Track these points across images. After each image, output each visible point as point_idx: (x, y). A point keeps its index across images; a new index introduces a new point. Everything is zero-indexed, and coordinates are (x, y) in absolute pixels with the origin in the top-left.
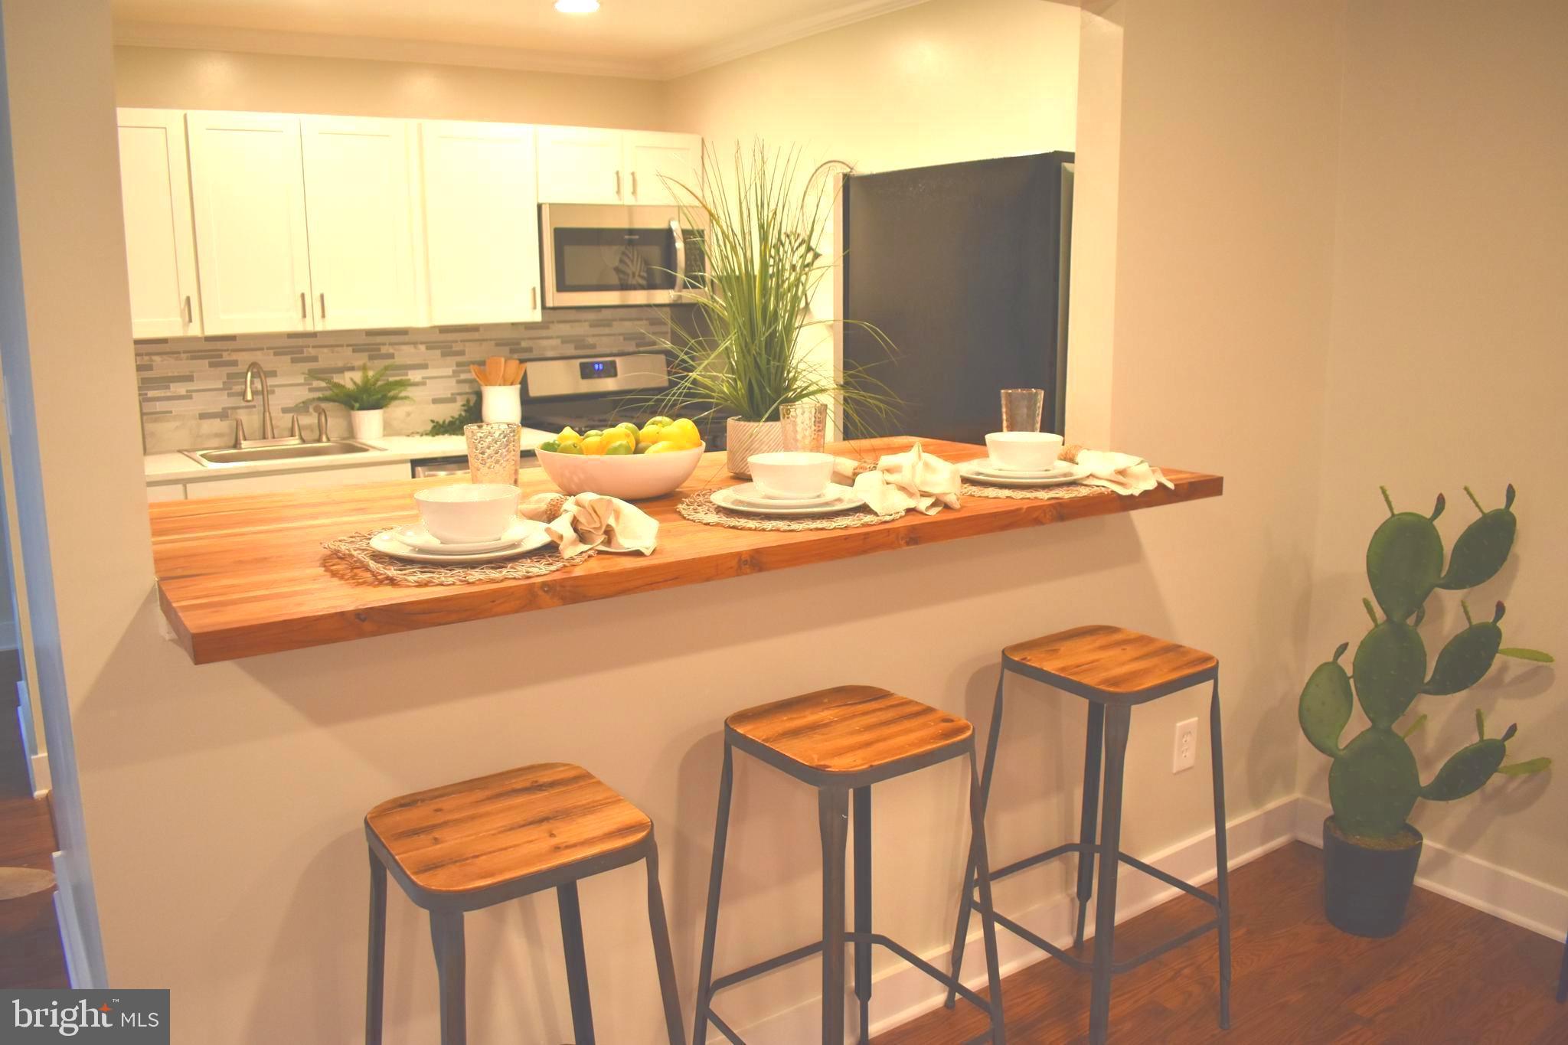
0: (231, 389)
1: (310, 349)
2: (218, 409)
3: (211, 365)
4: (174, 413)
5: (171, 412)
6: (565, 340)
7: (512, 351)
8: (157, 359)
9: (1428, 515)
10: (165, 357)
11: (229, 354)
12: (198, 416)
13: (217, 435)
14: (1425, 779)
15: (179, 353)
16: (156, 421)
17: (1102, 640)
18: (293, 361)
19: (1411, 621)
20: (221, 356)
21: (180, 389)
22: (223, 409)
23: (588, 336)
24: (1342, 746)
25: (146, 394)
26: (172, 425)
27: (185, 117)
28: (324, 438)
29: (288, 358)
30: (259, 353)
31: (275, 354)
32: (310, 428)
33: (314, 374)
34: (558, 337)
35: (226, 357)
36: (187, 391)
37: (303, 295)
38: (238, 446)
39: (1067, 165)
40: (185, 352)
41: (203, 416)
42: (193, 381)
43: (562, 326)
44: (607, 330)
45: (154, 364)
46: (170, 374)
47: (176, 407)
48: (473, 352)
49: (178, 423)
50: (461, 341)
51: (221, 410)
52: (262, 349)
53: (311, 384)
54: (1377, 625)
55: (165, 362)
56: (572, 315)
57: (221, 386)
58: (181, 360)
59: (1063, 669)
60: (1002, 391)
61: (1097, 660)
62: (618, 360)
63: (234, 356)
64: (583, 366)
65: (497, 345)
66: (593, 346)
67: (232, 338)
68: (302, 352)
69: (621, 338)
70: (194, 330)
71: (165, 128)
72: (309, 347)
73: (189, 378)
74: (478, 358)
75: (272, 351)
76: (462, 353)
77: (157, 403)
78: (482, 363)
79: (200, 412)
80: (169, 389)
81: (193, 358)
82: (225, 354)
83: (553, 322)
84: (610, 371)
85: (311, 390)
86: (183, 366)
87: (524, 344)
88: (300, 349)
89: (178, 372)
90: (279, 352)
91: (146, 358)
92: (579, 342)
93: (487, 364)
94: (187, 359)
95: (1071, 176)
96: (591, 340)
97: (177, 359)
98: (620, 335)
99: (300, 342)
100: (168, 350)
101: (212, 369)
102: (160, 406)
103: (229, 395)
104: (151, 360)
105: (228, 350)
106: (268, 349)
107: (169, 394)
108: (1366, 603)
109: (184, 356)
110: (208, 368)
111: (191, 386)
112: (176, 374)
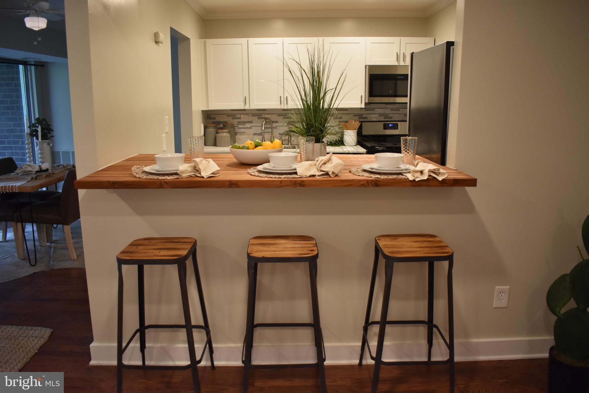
1: (289, 115)
3: (258, 118)
4: (246, 133)
5: (245, 132)
6: (380, 115)
7: (360, 118)
10: (245, 115)
15: (249, 114)
16: (241, 135)
18: (284, 118)
21: (248, 125)
23: (390, 114)
24: (562, 312)
25: (238, 126)
26: (245, 136)
27: (248, 40)
28: (290, 144)
29: (282, 117)
30: (274, 115)
31: (278, 116)
32: (285, 140)
33: (289, 123)
34: (377, 114)
35: (263, 116)
36: (251, 126)
37: (281, 97)
41: (255, 134)
43: (379, 110)
44: (397, 112)
46: (246, 121)
47: (247, 131)
48: (345, 118)
49: (247, 136)
50: (341, 114)
51: (260, 133)
53: (289, 126)
55: (244, 117)
56: (384, 106)
58: (249, 116)
62: (399, 123)
63: (266, 116)
64: (384, 125)
65: (354, 116)
66: (392, 118)
67: (265, 110)
68: (287, 115)
69: (403, 115)
70: (247, 107)
71: (242, 44)
72: (289, 114)
73: (251, 122)
74: (346, 120)
75: (277, 115)
76: (341, 118)
77: (242, 129)
78: (347, 122)
79: (254, 133)
80: (245, 125)
81: (253, 116)
82: (262, 115)
83: (376, 108)
84: (395, 127)
85: (288, 128)
86: (250, 118)
87: (364, 116)
88: (286, 115)
90: (279, 115)
91: (239, 115)
92: (385, 116)
93: (349, 122)
94: (251, 116)
96: (391, 115)
97: (248, 116)
98: (402, 114)
99: (286, 112)
100: (246, 113)
102: (242, 130)
104: (241, 116)
105: (263, 114)
107: (245, 127)
108: (579, 249)
109: (250, 115)
110: (257, 119)
111: (252, 125)
112: (248, 121)
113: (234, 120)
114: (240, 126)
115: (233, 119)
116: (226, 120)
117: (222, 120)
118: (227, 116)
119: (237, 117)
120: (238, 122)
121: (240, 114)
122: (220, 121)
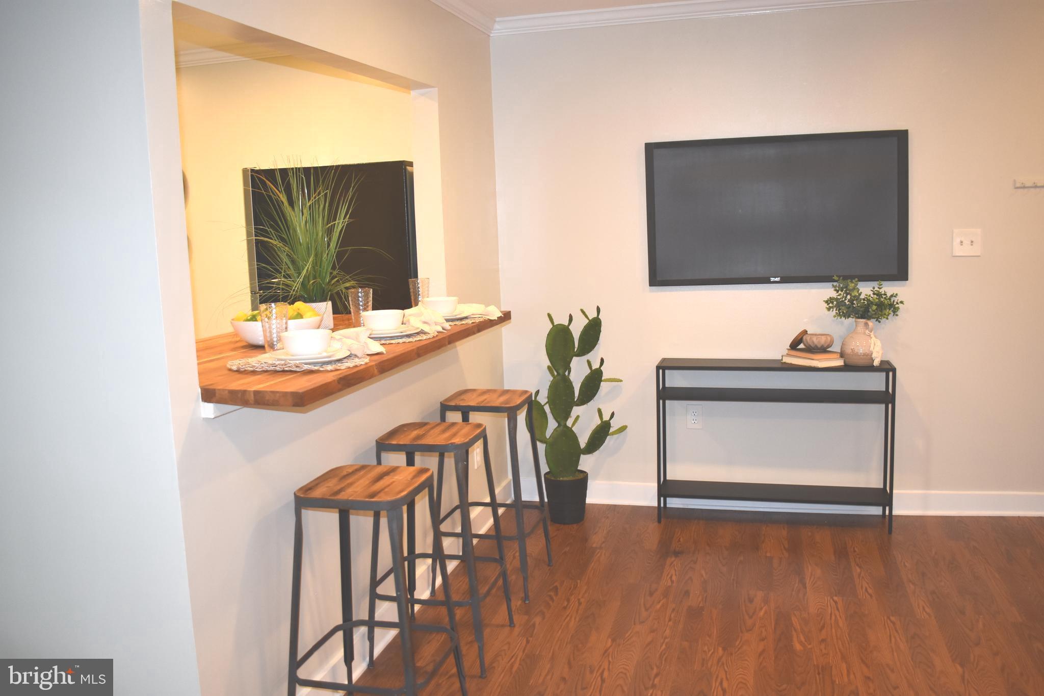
9: (566, 324)
14: (583, 445)
17: (475, 395)
19: (567, 373)
24: (548, 437)
39: (409, 168)
54: (554, 378)
59: (477, 404)
60: (410, 280)
61: (485, 400)
95: (412, 174)
108: (549, 367)
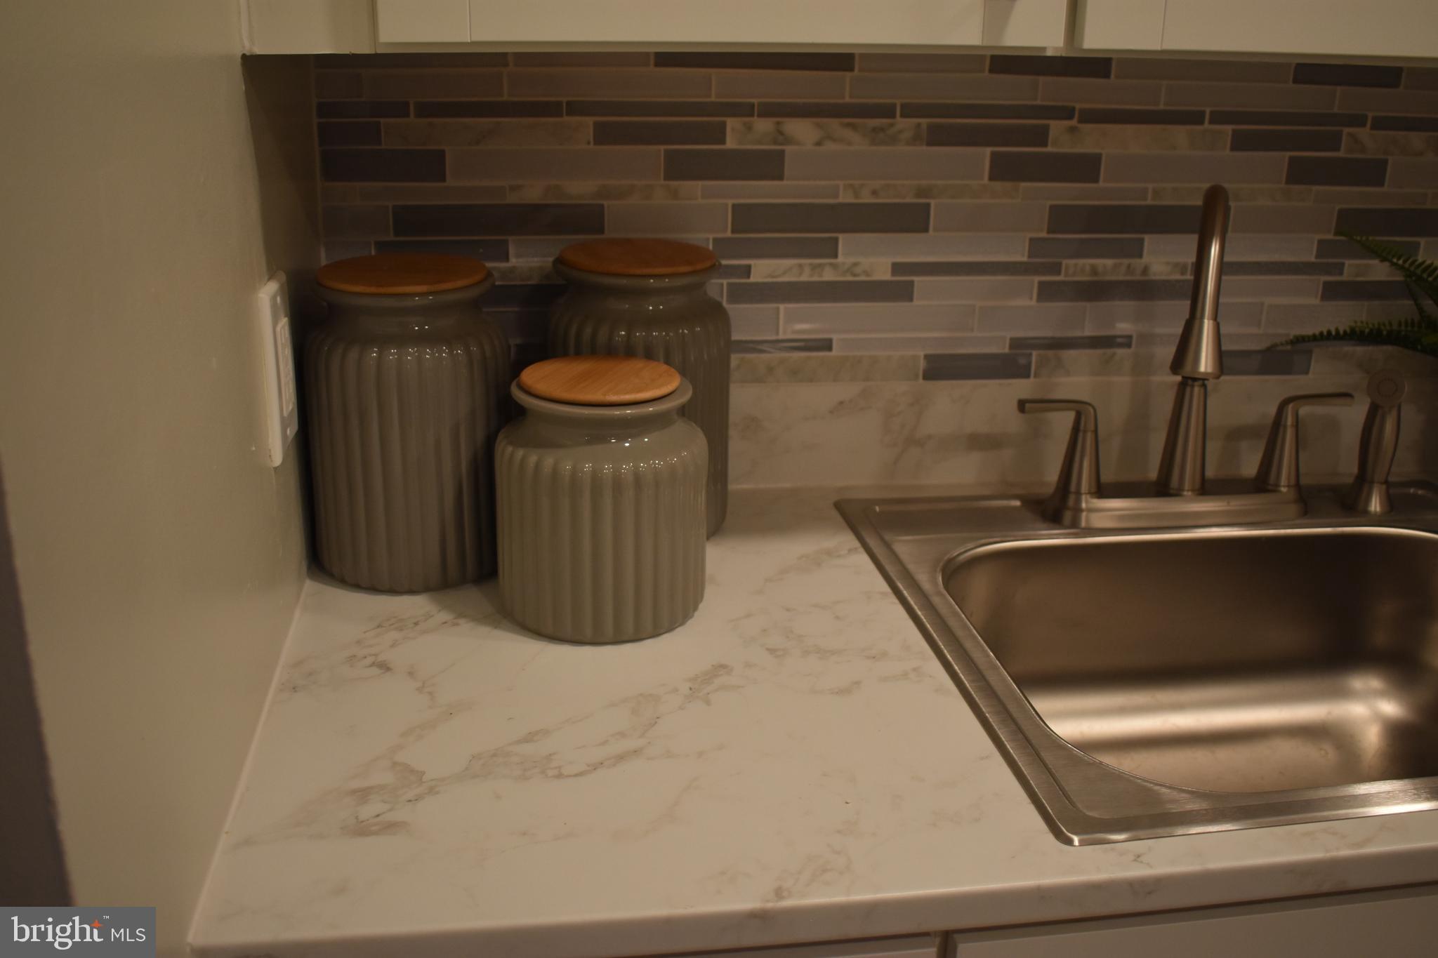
0: (1056, 269)
1: (1364, 133)
2: (994, 341)
3: (1004, 170)
4: (836, 352)
5: (827, 345)
8: (802, 130)
10: (834, 124)
11: (1072, 130)
12: (922, 364)
13: (979, 442)
15: (888, 112)
16: (762, 369)
20: (1040, 136)
21: (872, 258)
22: (1016, 343)
25: (747, 271)
26: (821, 395)
29: (1282, 158)
30: (1180, 134)
31: (1240, 142)
35: (1061, 140)
36: (897, 268)
38: (1068, 516)
40: (910, 111)
41: (940, 368)
42: (926, 230)
45: (788, 149)
46: (845, 198)
47: (846, 326)
49: (846, 390)
51: (1002, 349)
52: (1194, 118)
53: (1340, 269)
55: (830, 146)
57: (1020, 256)
58: (893, 140)
63: (1091, 140)
68: (1336, 143)
75: (1228, 129)
79: (931, 351)
81: (937, 137)
82: (1056, 127)
85: (1332, 292)
88: (1330, 130)
89: (874, 193)
90: (1255, 134)
91: (763, 125)
94: (915, 139)
97: (877, 137)
99: (1338, 99)
101: (998, 185)
103: (1047, 292)
104: (781, 137)
105: (1067, 113)
106: (1218, 118)
107: (829, 276)
109: (903, 124)
110: (986, 180)
111: (915, 249)
112: (867, 199)
113: (697, 192)
114: (763, 270)
115: (678, 169)
116: (579, 189)
117: (532, 192)
118: (604, 135)
119: (731, 143)
120: (745, 217)
121: (769, 111)
122: (512, 199)
